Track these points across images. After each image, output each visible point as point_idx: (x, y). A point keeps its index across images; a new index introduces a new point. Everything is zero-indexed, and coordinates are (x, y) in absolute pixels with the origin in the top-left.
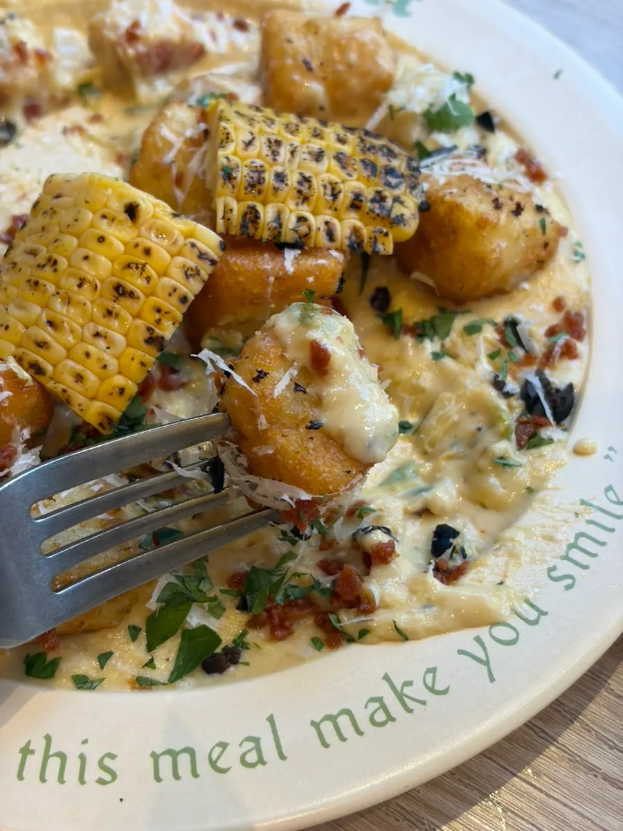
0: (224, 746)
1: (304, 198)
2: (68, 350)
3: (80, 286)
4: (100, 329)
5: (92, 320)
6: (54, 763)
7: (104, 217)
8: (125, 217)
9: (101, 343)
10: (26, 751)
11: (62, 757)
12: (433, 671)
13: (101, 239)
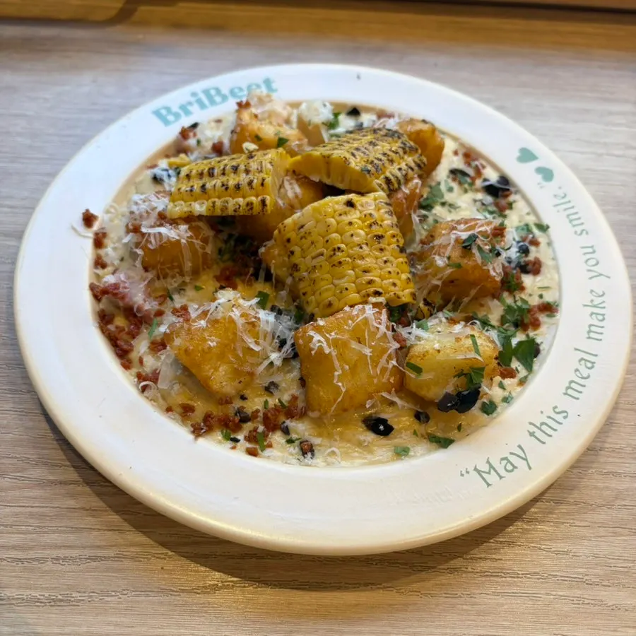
0: (577, 370)
1: (392, 161)
2: (380, 277)
3: (361, 248)
4: (385, 258)
5: (377, 258)
6: (544, 427)
7: (340, 215)
8: (349, 208)
9: (388, 264)
10: (532, 434)
11: (543, 424)
12: (592, 291)
13: (350, 223)
